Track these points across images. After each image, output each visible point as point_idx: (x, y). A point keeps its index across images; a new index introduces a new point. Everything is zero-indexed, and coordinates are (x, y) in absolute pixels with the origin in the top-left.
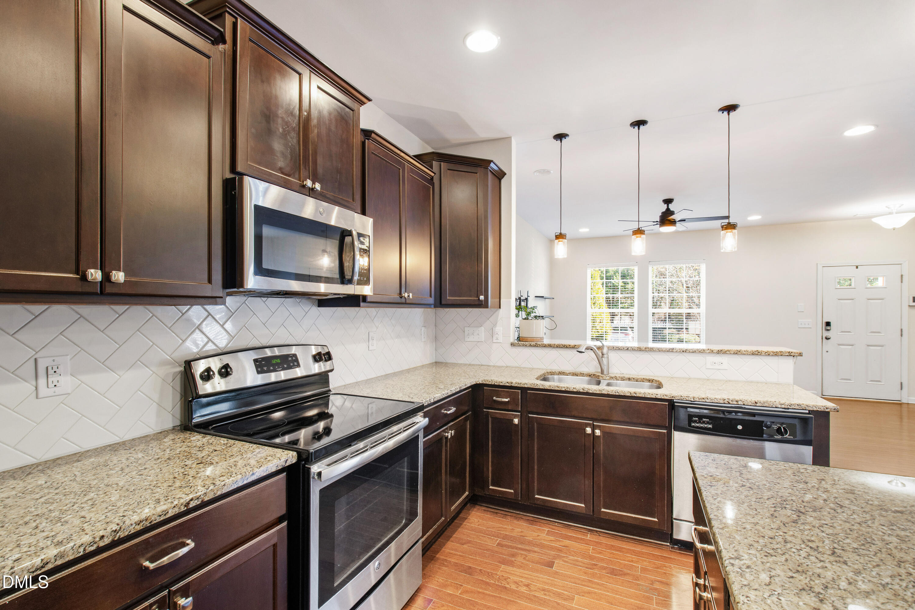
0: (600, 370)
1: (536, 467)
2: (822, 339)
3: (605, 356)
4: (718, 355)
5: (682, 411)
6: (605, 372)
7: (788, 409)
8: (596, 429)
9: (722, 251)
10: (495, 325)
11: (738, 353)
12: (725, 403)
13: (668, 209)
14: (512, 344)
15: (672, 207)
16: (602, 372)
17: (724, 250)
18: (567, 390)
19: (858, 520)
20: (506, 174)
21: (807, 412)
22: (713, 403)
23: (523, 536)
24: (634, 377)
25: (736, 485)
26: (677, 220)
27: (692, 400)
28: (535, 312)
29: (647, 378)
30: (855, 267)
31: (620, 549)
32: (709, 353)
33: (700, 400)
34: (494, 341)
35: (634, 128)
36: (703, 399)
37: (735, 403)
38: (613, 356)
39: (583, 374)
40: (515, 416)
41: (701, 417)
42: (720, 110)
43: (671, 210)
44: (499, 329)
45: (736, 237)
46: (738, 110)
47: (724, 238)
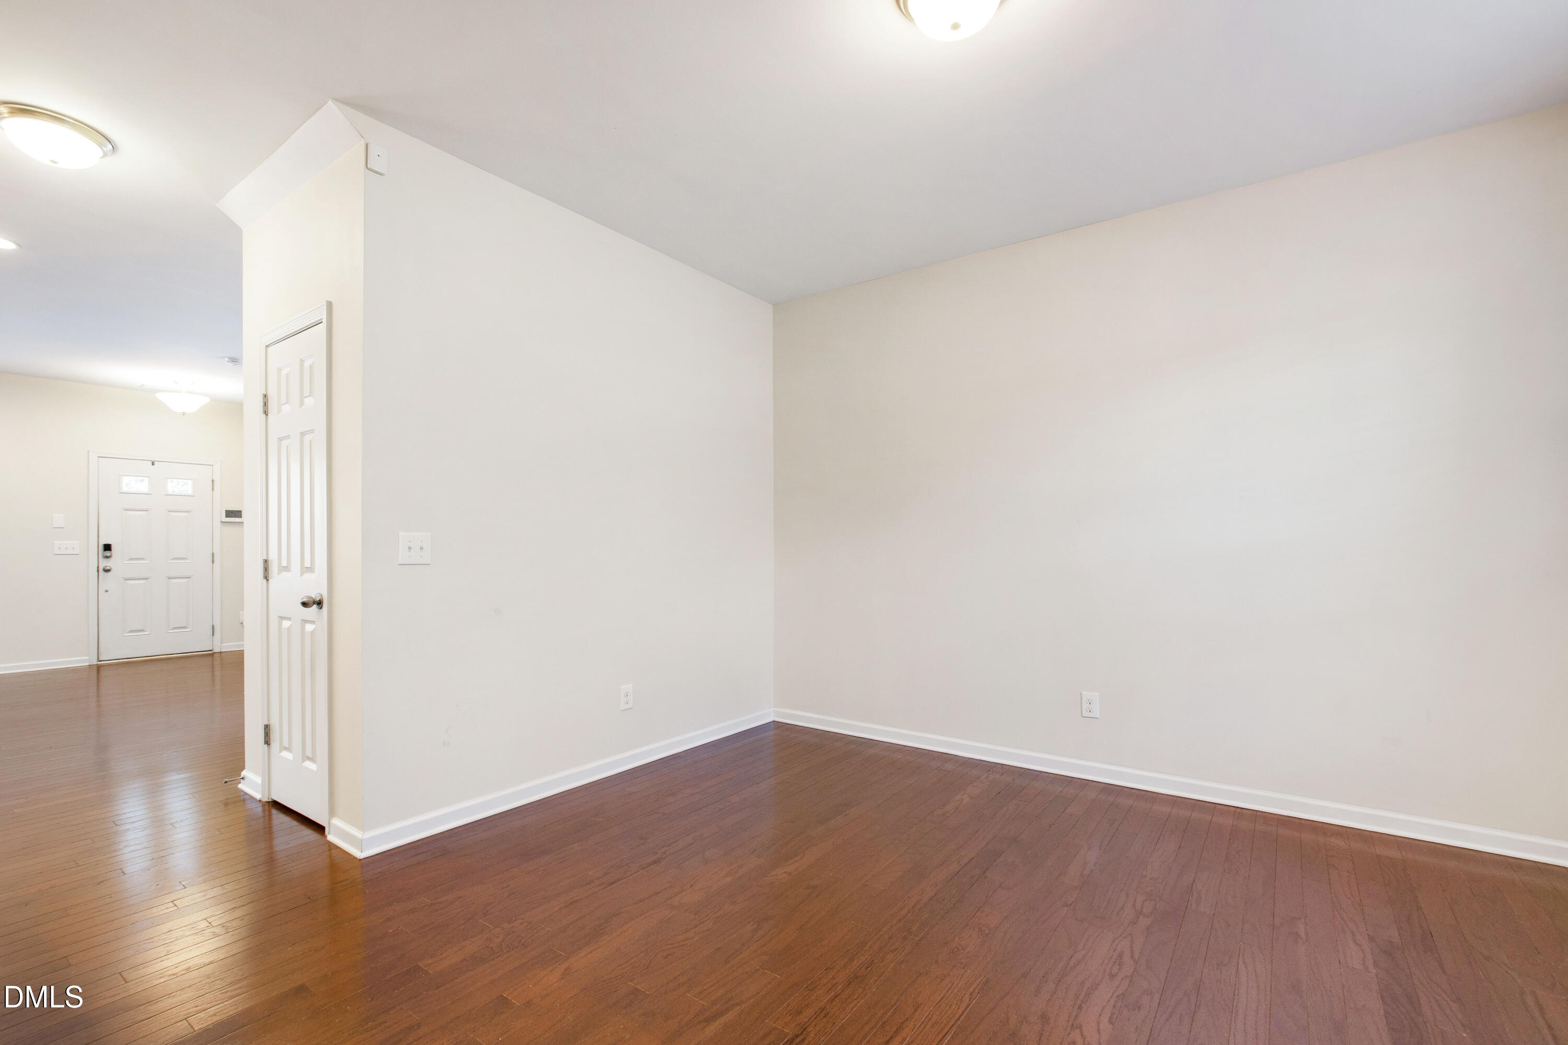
2: (98, 571)
30: (151, 462)
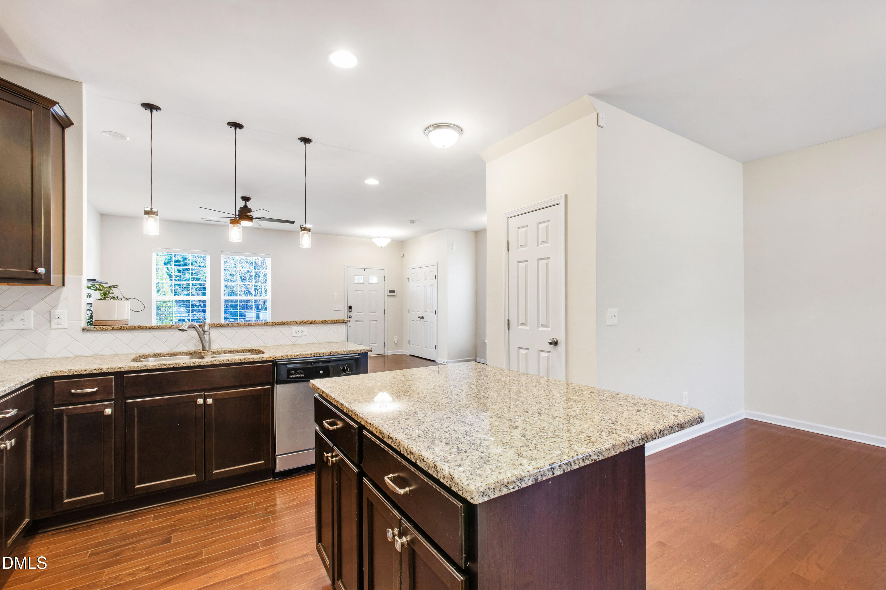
0: (201, 348)
1: (136, 455)
3: (207, 333)
4: (300, 326)
5: (283, 367)
6: (207, 349)
7: (348, 354)
8: (207, 399)
9: (301, 247)
10: (55, 307)
11: (314, 323)
12: (312, 357)
13: (246, 206)
14: (84, 329)
15: (249, 204)
16: (204, 348)
17: (302, 246)
18: (175, 366)
19: (401, 386)
20: (72, 124)
21: (357, 354)
22: (304, 358)
23: (124, 533)
24: (235, 349)
25: (346, 388)
26: (254, 217)
27: (290, 358)
28: (113, 293)
29: (247, 349)
30: (364, 269)
31: (233, 499)
32: (294, 324)
33: (296, 357)
34: (53, 326)
35: (231, 127)
36: (298, 356)
37: (318, 355)
38: (214, 333)
39: (183, 353)
40: (107, 406)
41: (296, 370)
42: (300, 139)
43: (249, 207)
44: (61, 312)
45: (311, 236)
46: (311, 144)
47: (303, 236)
